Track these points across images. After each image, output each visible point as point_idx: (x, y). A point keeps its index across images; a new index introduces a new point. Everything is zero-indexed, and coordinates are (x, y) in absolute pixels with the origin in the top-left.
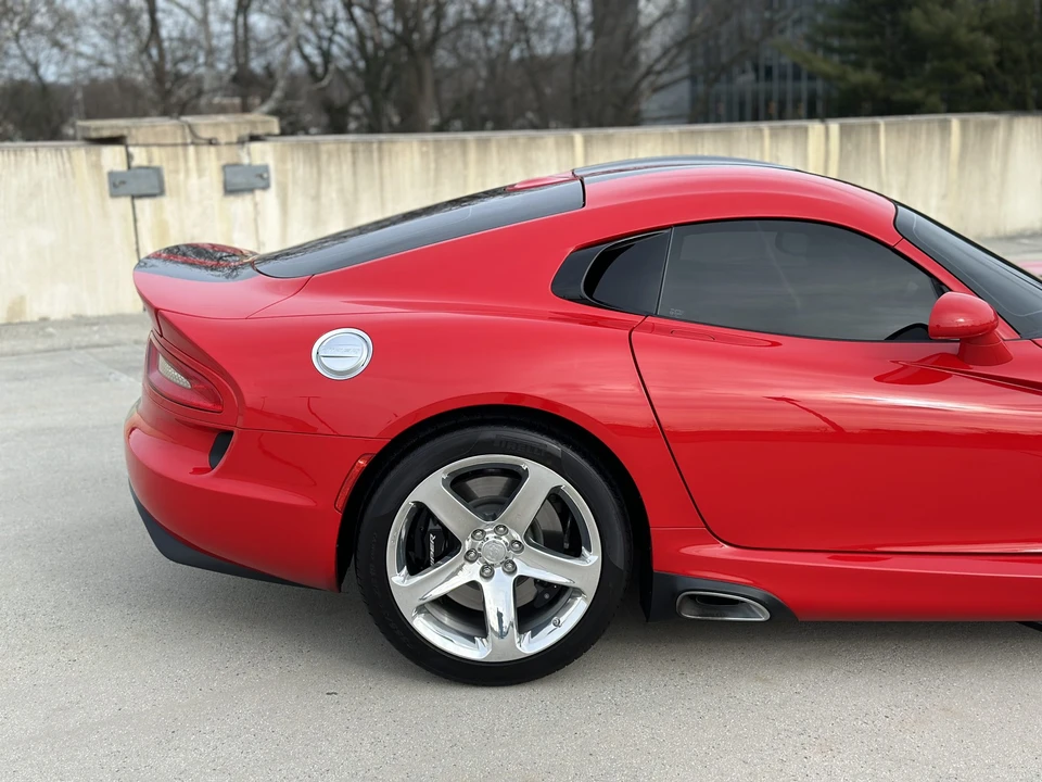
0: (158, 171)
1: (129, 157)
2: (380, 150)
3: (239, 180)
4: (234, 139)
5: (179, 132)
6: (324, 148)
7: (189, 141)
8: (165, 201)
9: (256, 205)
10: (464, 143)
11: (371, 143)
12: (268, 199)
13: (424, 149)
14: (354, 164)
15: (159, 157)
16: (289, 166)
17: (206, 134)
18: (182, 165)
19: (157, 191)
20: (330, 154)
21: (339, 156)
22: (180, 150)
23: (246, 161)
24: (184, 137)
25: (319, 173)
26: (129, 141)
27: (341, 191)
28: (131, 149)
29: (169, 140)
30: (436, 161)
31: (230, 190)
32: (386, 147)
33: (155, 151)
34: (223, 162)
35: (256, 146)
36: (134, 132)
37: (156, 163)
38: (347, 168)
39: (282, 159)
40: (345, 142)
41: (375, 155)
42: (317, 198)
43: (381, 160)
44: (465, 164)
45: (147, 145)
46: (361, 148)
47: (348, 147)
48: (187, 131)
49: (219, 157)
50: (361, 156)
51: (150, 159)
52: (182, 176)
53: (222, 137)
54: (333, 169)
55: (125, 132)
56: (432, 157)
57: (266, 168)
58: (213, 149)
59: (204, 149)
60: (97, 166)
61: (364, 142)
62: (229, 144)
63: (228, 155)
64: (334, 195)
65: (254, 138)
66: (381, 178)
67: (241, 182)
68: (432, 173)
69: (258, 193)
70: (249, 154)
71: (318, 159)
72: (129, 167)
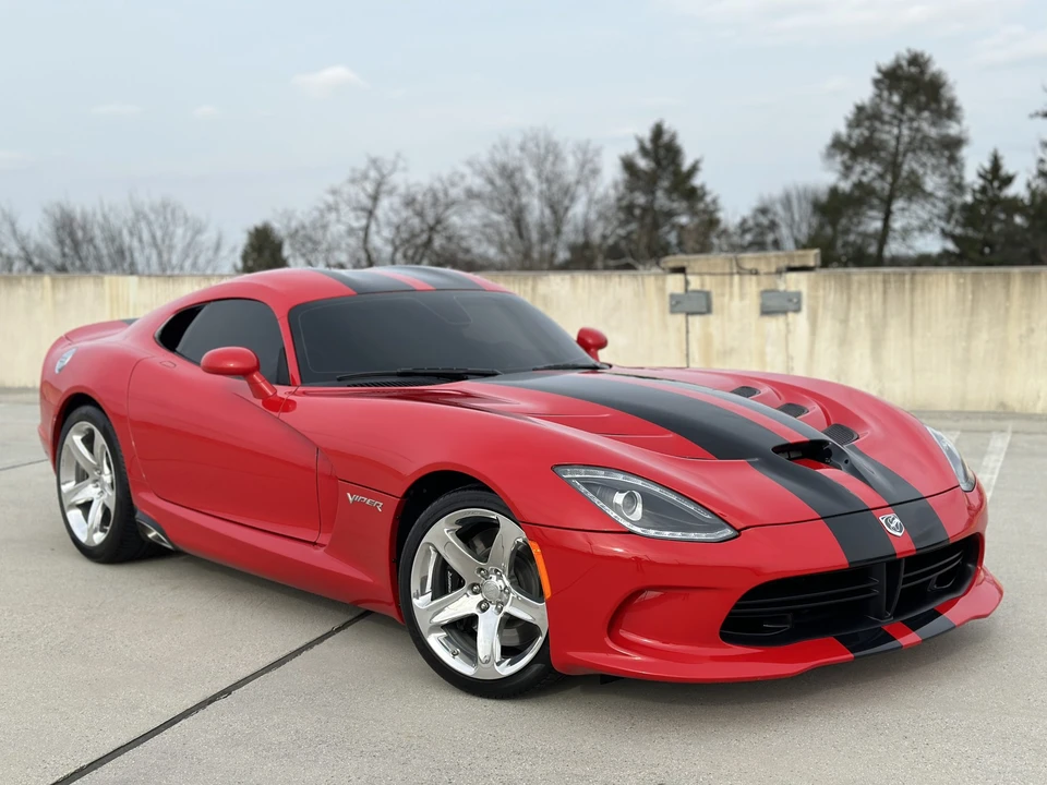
0: (707, 295)
1: (687, 283)
2: (912, 280)
3: (774, 303)
4: (773, 269)
5: (727, 266)
6: (855, 278)
7: (735, 270)
8: (711, 318)
9: (788, 325)
10: (1008, 277)
11: (904, 274)
12: (800, 321)
13: (962, 281)
14: (885, 292)
15: (709, 284)
16: (821, 293)
17: (748, 265)
18: (727, 289)
19: (704, 310)
20: (860, 283)
21: (870, 286)
22: (727, 278)
23: (782, 287)
24: (731, 268)
25: (849, 300)
26: (688, 271)
27: (870, 316)
28: (690, 278)
29: (719, 270)
30: (973, 293)
31: (766, 312)
32: (918, 278)
33: (707, 279)
34: (762, 288)
35: (793, 276)
36: (692, 264)
37: (707, 288)
38: (877, 297)
39: (814, 287)
40: (877, 273)
41: (907, 286)
42: (845, 321)
43: (913, 290)
44: (1008, 296)
45: (700, 274)
46: (892, 279)
47: (880, 278)
48: (734, 263)
49: (759, 284)
50: (892, 286)
51: (702, 285)
52: (726, 298)
53: (763, 268)
54: (862, 297)
55: (685, 264)
56: (969, 288)
57: (798, 295)
58: (754, 278)
59: (747, 278)
60: (661, 290)
61: (895, 274)
62: (769, 274)
63: (766, 282)
64: (862, 320)
65: (792, 269)
66: (912, 305)
67: (776, 306)
68: (969, 304)
69: (791, 316)
70: (785, 282)
71: (849, 287)
72: (686, 290)
